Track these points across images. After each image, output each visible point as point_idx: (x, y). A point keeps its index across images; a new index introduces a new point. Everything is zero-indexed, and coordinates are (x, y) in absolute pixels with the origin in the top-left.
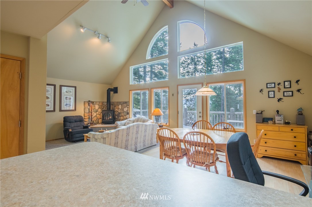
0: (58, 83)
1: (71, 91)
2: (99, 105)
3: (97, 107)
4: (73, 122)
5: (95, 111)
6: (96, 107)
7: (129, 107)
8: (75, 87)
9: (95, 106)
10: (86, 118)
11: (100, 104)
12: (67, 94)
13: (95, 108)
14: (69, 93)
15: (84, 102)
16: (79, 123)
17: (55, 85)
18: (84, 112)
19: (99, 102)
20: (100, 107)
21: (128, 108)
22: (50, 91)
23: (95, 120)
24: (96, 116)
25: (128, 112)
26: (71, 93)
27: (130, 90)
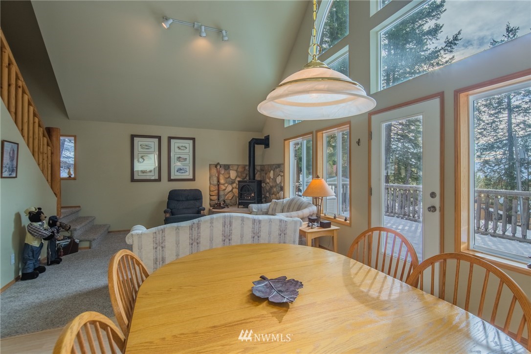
0: (165, 133)
1: (187, 145)
2: (236, 171)
3: (233, 174)
4: (183, 201)
5: (231, 183)
6: (231, 174)
7: (284, 176)
8: (193, 139)
9: (229, 173)
10: (213, 194)
11: (240, 169)
12: (180, 151)
13: (229, 177)
14: (183, 150)
15: (210, 165)
16: (192, 202)
17: (160, 137)
18: (210, 183)
19: (238, 165)
20: (240, 174)
21: (281, 176)
22: (153, 147)
23: (230, 198)
24: (232, 190)
25: (282, 185)
26: (187, 151)
27: (285, 140)
